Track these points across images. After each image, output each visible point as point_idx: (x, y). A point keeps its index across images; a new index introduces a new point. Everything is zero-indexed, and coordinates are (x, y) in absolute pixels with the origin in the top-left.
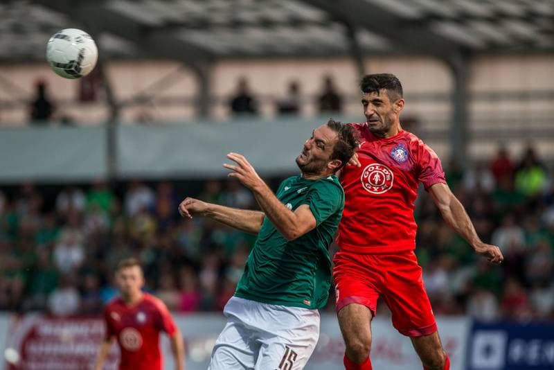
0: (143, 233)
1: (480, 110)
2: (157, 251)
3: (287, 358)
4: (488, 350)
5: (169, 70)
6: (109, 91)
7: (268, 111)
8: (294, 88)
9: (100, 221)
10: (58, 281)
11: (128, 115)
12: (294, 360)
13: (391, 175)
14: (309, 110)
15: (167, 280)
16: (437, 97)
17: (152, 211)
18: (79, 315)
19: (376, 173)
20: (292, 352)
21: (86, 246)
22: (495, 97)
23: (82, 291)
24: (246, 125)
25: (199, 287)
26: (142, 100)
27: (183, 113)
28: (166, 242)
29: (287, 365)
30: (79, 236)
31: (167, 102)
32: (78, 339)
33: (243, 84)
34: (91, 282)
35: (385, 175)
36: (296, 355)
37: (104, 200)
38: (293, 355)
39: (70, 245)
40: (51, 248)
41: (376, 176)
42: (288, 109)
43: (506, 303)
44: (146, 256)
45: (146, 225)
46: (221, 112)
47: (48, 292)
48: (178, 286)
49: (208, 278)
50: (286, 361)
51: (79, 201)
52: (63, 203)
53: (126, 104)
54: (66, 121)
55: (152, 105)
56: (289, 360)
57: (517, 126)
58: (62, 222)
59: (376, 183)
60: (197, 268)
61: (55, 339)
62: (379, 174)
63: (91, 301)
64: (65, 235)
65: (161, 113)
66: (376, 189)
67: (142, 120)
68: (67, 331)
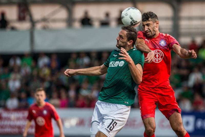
0: (45, 75)
1: (184, 24)
2: (51, 82)
3: (112, 124)
4: (187, 123)
5: (56, 8)
6: (31, 16)
7: (96, 24)
8: (107, 15)
9: (27, 70)
10: (10, 95)
11: (39, 26)
12: (115, 125)
13: (162, 54)
14: (113, 24)
15: (55, 94)
16: (167, 19)
17: (49, 66)
18: (18, 109)
19: (156, 54)
20: (115, 122)
21: (21, 80)
22: (190, 18)
23: (20, 99)
24: (87, 30)
25: (68, 97)
26: (44, 20)
27: (62, 25)
28: (55, 78)
29: (111, 127)
30: (19, 76)
31: (54, 21)
32: (18, 119)
33: (86, 13)
34: (23, 95)
35: (160, 54)
36: (116, 124)
37: (29, 61)
38: (115, 123)
39: (15, 80)
40: (7, 81)
41: (157, 55)
42: (105, 24)
43: (195, 103)
44: (46, 84)
45: (47, 71)
46: (77, 25)
47: (6, 99)
48: (59, 97)
49: (72, 93)
50: (111, 125)
51: (18, 62)
52: (12, 62)
53: (38, 21)
54: (13, 29)
55: (48, 22)
56: (113, 125)
57: (200, 31)
58: (12, 70)
59: (157, 58)
60: (67, 89)
61: (9, 119)
62: (158, 54)
63: (23, 103)
64: (12, 76)
65: (52, 25)
66: (157, 61)
67: (44, 28)
68: (14, 116)
